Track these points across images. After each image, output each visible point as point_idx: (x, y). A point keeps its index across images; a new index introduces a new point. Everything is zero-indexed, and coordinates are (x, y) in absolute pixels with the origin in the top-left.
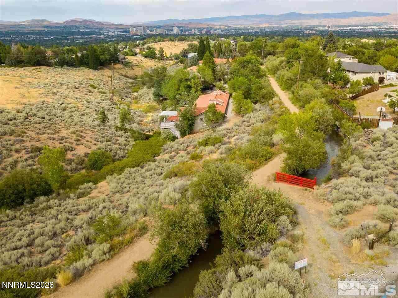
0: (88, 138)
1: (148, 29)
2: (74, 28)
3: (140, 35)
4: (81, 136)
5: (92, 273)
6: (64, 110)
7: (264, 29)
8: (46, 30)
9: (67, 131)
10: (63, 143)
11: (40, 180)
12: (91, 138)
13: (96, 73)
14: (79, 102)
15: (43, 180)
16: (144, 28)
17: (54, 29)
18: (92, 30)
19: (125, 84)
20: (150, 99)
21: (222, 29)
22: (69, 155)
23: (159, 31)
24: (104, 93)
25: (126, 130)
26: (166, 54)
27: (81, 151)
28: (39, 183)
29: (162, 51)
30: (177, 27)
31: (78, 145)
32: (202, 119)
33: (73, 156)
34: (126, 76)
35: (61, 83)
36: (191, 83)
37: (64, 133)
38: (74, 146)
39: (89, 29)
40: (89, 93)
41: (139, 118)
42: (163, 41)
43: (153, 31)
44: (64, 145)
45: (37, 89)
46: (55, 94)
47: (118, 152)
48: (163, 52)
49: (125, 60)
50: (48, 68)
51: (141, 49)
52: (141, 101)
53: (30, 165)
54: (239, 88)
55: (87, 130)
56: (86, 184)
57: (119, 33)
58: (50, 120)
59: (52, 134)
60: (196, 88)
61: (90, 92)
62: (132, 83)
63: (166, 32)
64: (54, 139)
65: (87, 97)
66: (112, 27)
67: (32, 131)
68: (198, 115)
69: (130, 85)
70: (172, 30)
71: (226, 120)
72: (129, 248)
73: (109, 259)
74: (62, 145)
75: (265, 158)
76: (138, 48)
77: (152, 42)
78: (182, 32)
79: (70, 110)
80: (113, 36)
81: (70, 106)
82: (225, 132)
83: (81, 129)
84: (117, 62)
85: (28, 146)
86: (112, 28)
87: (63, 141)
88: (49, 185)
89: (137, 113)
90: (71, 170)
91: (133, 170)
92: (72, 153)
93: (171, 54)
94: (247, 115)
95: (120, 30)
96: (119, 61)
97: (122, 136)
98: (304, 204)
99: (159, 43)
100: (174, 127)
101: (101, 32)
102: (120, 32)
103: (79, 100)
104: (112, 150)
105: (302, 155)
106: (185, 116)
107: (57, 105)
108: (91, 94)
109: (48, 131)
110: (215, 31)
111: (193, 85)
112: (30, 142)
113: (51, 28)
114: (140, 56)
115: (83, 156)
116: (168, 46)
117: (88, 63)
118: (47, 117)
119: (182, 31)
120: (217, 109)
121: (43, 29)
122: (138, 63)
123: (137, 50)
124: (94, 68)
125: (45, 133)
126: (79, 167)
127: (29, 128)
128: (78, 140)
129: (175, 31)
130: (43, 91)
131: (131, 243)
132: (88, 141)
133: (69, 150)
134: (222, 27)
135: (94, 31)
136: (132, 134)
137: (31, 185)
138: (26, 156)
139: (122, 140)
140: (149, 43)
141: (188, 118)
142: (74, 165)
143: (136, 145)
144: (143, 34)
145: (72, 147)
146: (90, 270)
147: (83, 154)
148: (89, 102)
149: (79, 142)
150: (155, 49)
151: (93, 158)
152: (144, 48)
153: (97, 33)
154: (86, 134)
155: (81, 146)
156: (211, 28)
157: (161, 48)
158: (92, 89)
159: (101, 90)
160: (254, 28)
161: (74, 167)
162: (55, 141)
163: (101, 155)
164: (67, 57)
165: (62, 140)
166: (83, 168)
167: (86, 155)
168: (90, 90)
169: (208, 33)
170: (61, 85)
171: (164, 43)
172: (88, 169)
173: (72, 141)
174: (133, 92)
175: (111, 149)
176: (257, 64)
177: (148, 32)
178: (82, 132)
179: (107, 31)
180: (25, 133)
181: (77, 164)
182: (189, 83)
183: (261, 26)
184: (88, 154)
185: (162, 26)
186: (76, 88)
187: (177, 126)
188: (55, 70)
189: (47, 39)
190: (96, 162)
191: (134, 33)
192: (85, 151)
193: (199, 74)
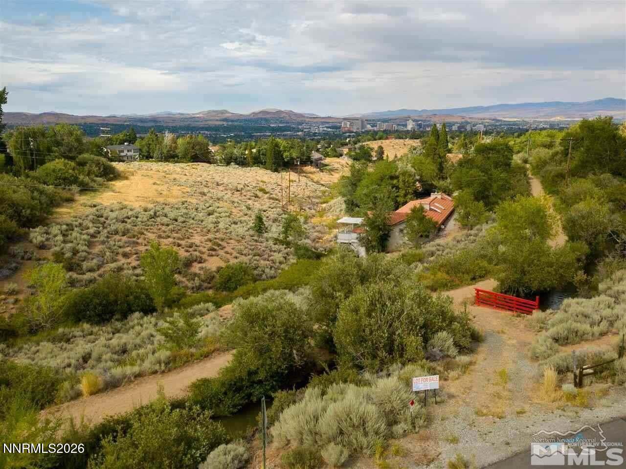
0: (228, 249)
1: (369, 124)
2: (263, 122)
3: (355, 133)
4: (219, 245)
5: (132, 385)
6: (209, 214)
7: (558, 125)
8: (225, 124)
9: (201, 237)
10: (189, 252)
11: (140, 290)
12: (233, 249)
13: (275, 175)
14: (235, 207)
15: (144, 291)
16: (362, 122)
17: (236, 123)
18: (288, 125)
19: (313, 192)
20: (341, 210)
21: (487, 124)
22: (196, 268)
23: (385, 126)
24: (277, 200)
25: (288, 244)
26: (387, 156)
27: (213, 264)
28: (138, 294)
29: (381, 152)
30: (414, 121)
31: (212, 256)
32: (401, 231)
33: (200, 270)
34: (317, 183)
35: (217, 183)
36: (398, 181)
37: (197, 239)
38: (205, 256)
39: (284, 123)
40: (254, 198)
41: (316, 234)
42: (387, 138)
43: (376, 126)
44: (191, 254)
45: (182, 187)
46: (204, 194)
47: (267, 270)
48: (383, 153)
49: (322, 162)
50: (208, 165)
51: (350, 149)
52: (329, 214)
53: (137, 275)
54: (469, 185)
55: (231, 239)
56: (202, 303)
57: (325, 129)
58: (184, 222)
59: (179, 239)
60: (406, 190)
61: (256, 196)
62: (324, 192)
63: (395, 127)
64: (179, 245)
65: (250, 202)
66: (315, 120)
67: (153, 233)
68: (396, 225)
69: (321, 194)
70: (405, 125)
71: (441, 233)
72: (200, 364)
73: (163, 372)
74: (187, 254)
75: (471, 275)
76: (345, 147)
77: (369, 140)
78: (420, 128)
79: (218, 215)
80: (316, 133)
81: (219, 210)
82: (434, 249)
83: (223, 236)
84: (309, 163)
85: (141, 251)
86: (317, 123)
87: (191, 249)
88: (152, 300)
89: (317, 228)
90: (193, 288)
91: (277, 292)
92: (200, 265)
93: (396, 157)
94: (478, 227)
95: (327, 125)
96: (311, 162)
97: (280, 251)
98: (503, 332)
99: (380, 141)
100: (356, 241)
101: (300, 127)
102: (327, 127)
103: (236, 204)
104: (257, 268)
105: (526, 266)
106: (374, 222)
107: (201, 206)
108: (257, 199)
109: (175, 235)
110: (474, 126)
111: (401, 185)
112: (145, 245)
113: (232, 121)
114: (346, 158)
115: (215, 271)
116: (393, 146)
117: (265, 162)
118: (180, 219)
119: (420, 126)
120: (426, 214)
121: (221, 123)
122: (340, 167)
123: (345, 150)
124: (274, 168)
125: (169, 237)
126: (206, 285)
127: (151, 229)
128: (214, 250)
129: (410, 126)
130: (189, 190)
131: (205, 357)
132: (227, 253)
133: (196, 261)
134: (486, 121)
135: (289, 127)
136: (296, 249)
137: (127, 296)
138: (135, 263)
139: (278, 257)
140: (365, 141)
141: (378, 226)
142: (197, 282)
143: (297, 264)
144: (360, 130)
145: (201, 257)
146: (131, 382)
147: (214, 269)
148: (250, 209)
149: (214, 253)
150: (372, 149)
151: (226, 273)
152: (355, 148)
153: (294, 128)
154: (228, 243)
155: (215, 257)
156: (467, 123)
157: (381, 148)
158: (260, 194)
159: (274, 196)
160: (541, 122)
161: (197, 284)
162: (180, 248)
163: (238, 270)
164: (237, 152)
165: (191, 247)
166: (210, 288)
167: (219, 269)
168: (256, 194)
169: (462, 130)
170: (218, 185)
171: (387, 141)
172: (217, 290)
173: (204, 250)
174: (321, 203)
175: (257, 266)
176: (506, 153)
177: (369, 127)
178: (222, 240)
179: (308, 127)
180: (143, 234)
181: (203, 281)
182: (395, 182)
183: (552, 119)
184: (222, 268)
185: (390, 120)
186: (238, 191)
187: (360, 240)
188: (217, 168)
189: (225, 136)
190: (229, 279)
191: (347, 129)
192: (218, 265)
193: (413, 170)
